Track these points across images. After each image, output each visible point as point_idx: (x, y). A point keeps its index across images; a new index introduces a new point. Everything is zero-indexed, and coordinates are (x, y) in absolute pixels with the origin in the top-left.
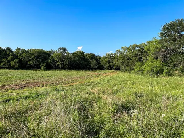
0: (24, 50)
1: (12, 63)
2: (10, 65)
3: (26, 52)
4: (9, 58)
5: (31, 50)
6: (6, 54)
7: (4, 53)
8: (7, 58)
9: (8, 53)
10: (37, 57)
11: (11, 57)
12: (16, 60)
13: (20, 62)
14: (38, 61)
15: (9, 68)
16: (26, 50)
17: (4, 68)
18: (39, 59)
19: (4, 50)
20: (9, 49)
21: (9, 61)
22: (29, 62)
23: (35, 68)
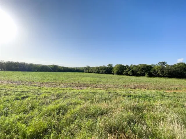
0: (135, 65)
1: (129, 73)
2: (128, 73)
3: (136, 66)
4: (127, 70)
5: (138, 65)
6: (126, 68)
7: (125, 67)
8: (126, 70)
9: (127, 67)
10: (143, 69)
11: (128, 69)
12: (131, 71)
13: (133, 72)
14: (143, 72)
15: (127, 75)
16: (136, 65)
17: (125, 75)
18: (144, 70)
19: (125, 66)
20: (127, 65)
21: (127, 72)
22: (138, 72)
23: (141, 75)
